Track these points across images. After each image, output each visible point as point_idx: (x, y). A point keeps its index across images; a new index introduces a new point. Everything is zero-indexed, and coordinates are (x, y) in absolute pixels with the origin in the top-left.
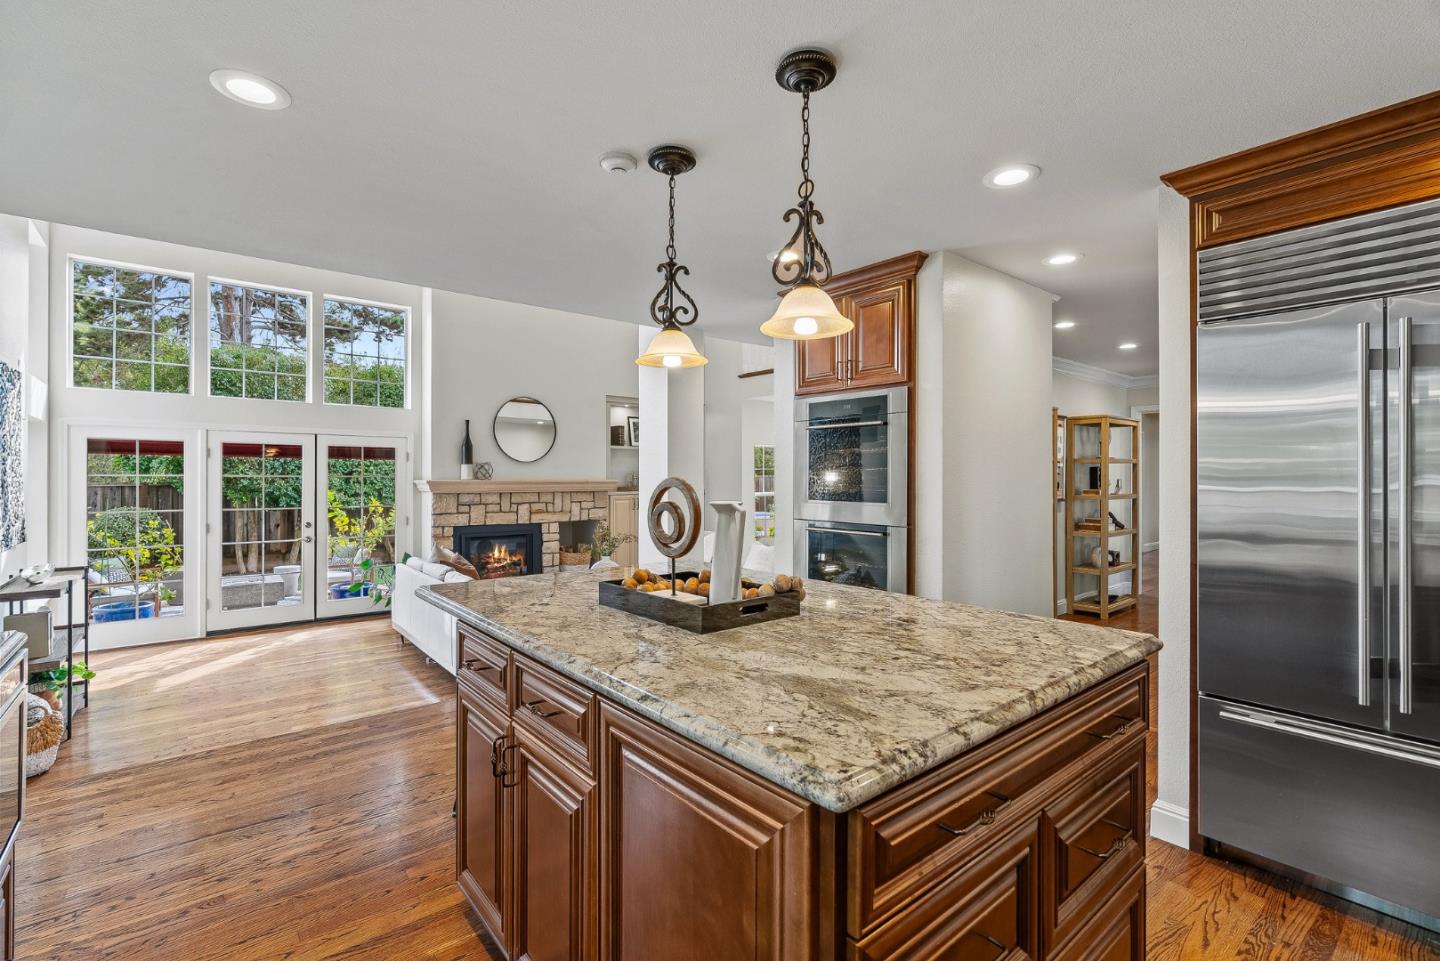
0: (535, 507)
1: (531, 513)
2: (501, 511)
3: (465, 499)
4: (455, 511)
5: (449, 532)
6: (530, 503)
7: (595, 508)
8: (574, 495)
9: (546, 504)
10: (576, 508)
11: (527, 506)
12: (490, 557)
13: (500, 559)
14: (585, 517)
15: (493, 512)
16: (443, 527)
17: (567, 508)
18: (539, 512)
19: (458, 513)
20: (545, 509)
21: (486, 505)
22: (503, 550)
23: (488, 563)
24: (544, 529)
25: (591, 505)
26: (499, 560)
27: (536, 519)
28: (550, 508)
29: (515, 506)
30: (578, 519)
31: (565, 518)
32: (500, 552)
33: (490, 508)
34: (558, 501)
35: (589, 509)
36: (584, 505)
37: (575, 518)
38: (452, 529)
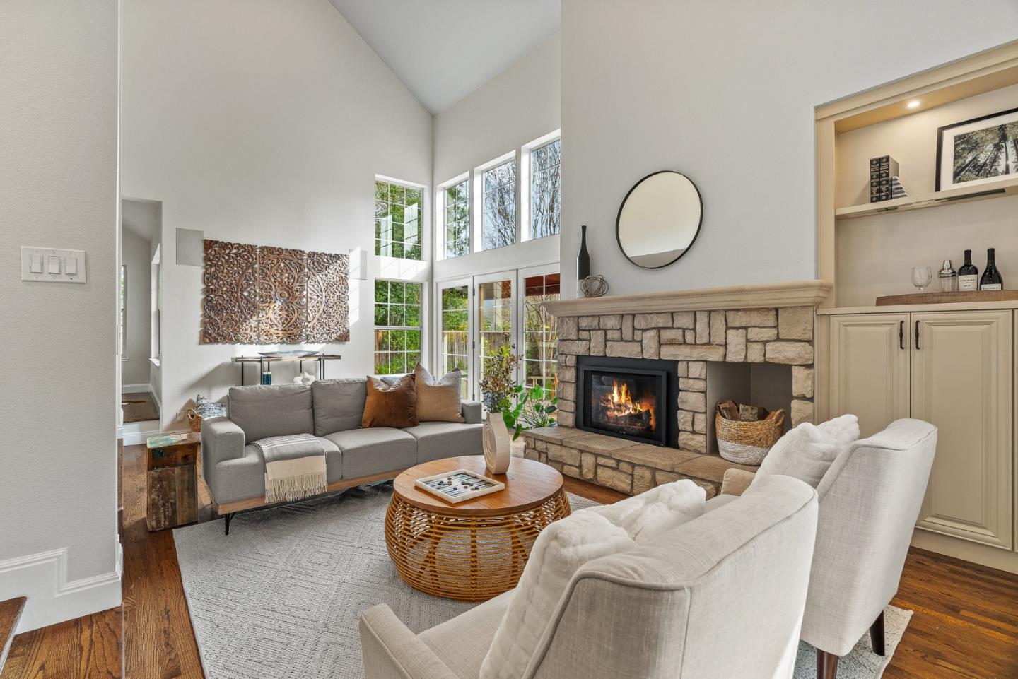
0: (666, 335)
1: (660, 345)
2: (622, 340)
3: (584, 323)
4: (575, 338)
5: (571, 361)
6: (659, 329)
7: (778, 339)
8: (731, 316)
9: (684, 330)
10: (735, 339)
11: (652, 333)
12: (608, 401)
13: (620, 405)
14: (755, 356)
15: (613, 341)
16: (566, 355)
17: (718, 338)
18: (672, 343)
19: (579, 339)
20: (680, 338)
21: (605, 330)
22: (623, 393)
23: (608, 409)
24: (681, 369)
25: (771, 333)
26: (619, 407)
27: (667, 353)
28: (689, 337)
29: (638, 333)
30: (740, 359)
31: (715, 356)
32: (620, 394)
33: (610, 335)
34: (701, 325)
35: (765, 342)
36: (753, 334)
37: (735, 356)
38: (574, 358)
